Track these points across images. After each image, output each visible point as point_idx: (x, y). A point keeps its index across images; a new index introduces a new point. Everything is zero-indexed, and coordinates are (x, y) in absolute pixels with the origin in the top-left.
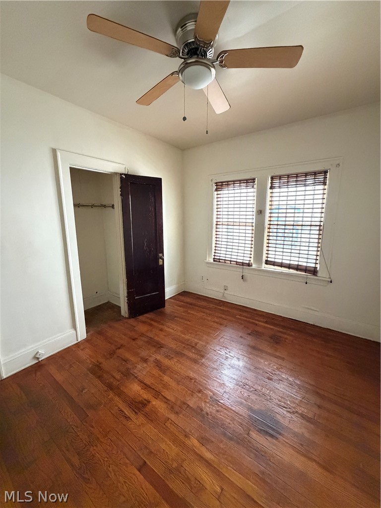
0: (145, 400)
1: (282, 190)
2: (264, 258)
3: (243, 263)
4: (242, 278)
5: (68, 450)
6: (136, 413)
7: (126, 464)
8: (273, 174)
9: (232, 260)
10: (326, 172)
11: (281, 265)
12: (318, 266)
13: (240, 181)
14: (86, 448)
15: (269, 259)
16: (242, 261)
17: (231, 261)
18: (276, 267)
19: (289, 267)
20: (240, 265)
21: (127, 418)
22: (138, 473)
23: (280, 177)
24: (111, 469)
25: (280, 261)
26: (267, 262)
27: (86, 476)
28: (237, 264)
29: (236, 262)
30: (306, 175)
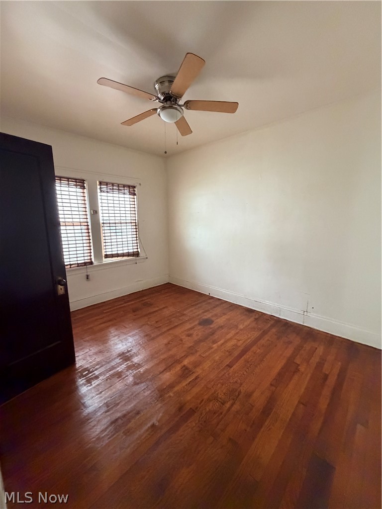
0: (181, 368)
1: (109, 194)
2: (104, 254)
3: (85, 263)
4: (87, 278)
5: (221, 413)
6: (193, 373)
7: (228, 374)
8: (101, 180)
9: (71, 263)
10: (134, 187)
11: (118, 255)
12: (139, 250)
13: (68, 179)
14: (220, 400)
15: (108, 253)
16: (83, 261)
17: (71, 265)
18: (114, 259)
19: (123, 255)
20: (82, 266)
21: (196, 378)
22: (232, 368)
23: (107, 184)
24: (232, 382)
25: (116, 252)
26: (107, 256)
27: (237, 394)
28: (78, 266)
29: (78, 264)
30: (124, 186)
